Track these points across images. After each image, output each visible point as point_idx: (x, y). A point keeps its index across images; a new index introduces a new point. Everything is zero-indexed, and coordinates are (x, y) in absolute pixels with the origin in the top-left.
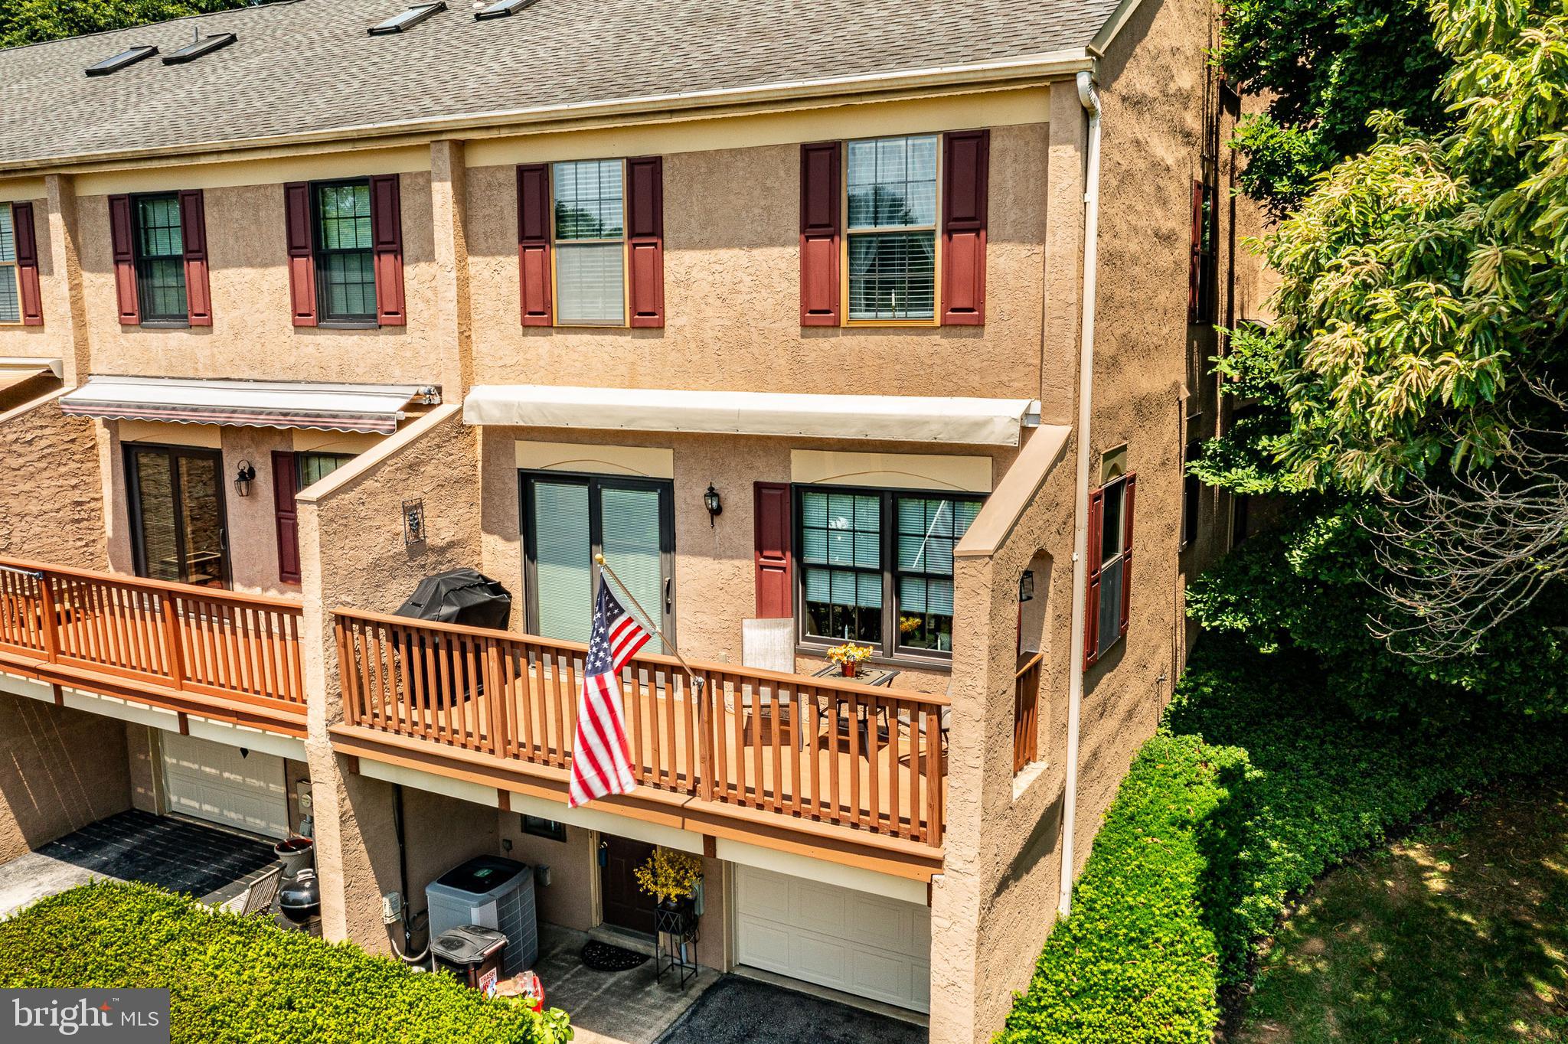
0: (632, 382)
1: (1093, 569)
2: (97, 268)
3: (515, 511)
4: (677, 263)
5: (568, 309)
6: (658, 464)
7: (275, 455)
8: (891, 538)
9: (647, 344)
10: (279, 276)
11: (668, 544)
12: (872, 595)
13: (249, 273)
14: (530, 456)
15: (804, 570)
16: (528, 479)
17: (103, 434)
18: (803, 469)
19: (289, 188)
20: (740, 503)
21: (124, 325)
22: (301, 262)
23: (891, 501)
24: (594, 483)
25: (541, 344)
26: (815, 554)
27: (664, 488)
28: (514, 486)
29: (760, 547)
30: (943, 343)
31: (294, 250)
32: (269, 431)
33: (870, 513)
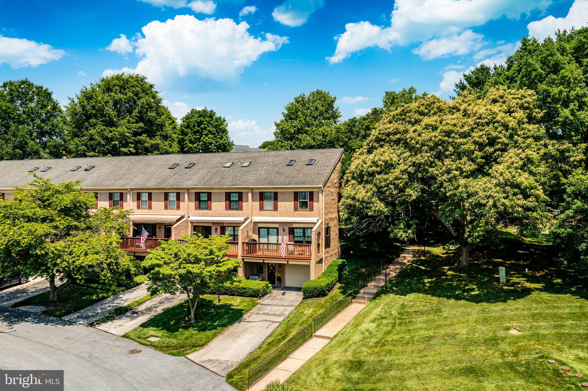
0: (274, 216)
1: (325, 236)
2: (192, 201)
3: (258, 232)
4: (279, 203)
5: (265, 208)
6: (277, 226)
7: (221, 227)
8: (304, 233)
9: (275, 212)
10: (224, 203)
11: (278, 235)
12: (302, 239)
13: (219, 203)
14: (260, 225)
15: (294, 237)
16: (259, 228)
17: (190, 224)
18: (294, 226)
19: (226, 193)
20: (287, 230)
21: (196, 209)
22: (227, 202)
23: (304, 229)
24: (268, 228)
25: (262, 212)
26: (296, 235)
27: (277, 229)
28: (257, 229)
29: (289, 234)
30: (309, 212)
31: (226, 200)
32: (220, 223)
33: (302, 230)
